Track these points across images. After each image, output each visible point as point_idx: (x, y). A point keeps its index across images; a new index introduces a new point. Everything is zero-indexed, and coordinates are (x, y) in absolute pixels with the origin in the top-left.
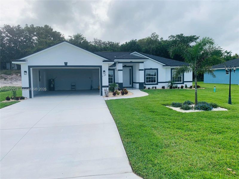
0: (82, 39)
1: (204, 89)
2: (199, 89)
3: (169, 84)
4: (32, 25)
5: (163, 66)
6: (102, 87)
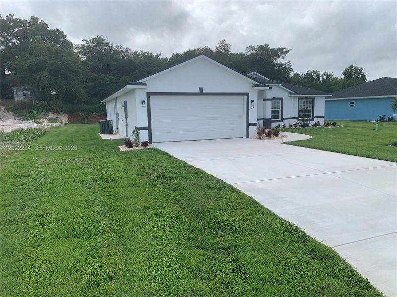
0: (107, 45)
4: (10, 15)
5: (291, 94)
6: (248, 124)
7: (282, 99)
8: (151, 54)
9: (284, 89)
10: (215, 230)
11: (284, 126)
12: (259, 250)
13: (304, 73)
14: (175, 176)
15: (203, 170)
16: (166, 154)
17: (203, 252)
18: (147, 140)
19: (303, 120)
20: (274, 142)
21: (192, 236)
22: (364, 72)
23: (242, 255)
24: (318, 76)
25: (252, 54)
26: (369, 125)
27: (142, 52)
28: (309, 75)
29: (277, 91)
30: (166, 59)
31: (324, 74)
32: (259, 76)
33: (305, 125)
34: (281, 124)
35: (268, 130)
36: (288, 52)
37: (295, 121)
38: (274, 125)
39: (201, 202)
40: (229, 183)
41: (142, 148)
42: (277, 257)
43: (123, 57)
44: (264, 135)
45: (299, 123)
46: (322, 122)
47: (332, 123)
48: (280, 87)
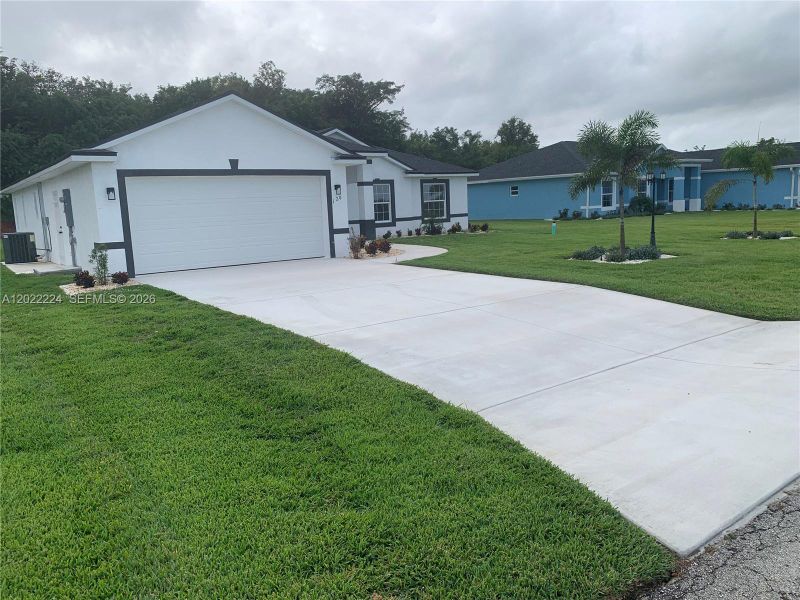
5: (407, 172)
6: (333, 232)
7: (391, 182)
8: (111, 85)
9: (394, 164)
10: (290, 410)
11: (399, 233)
12: (363, 426)
13: (431, 132)
14: (199, 332)
15: (254, 317)
16: (170, 294)
17: (271, 441)
18: (124, 269)
19: (431, 222)
20: (382, 261)
21: (249, 422)
22: (534, 131)
23: (338, 436)
24: (455, 138)
25: (329, 92)
26: (543, 226)
27: (87, 80)
28: (439, 136)
29: (381, 167)
30: (146, 97)
31: (467, 134)
32: (344, 137)
33: (435, 231)
34: (393, 230)
35: (370, 241)
36: (398, 89)
37: (418, 224)
38: (380, 232)
39: (259, 370)
40: (305, 336)
41: (115, 286)
42: (393, 432)
43: (44, 92)
44: (363, 251)
45: (424, 228)
46: (464, 223)
47: (481, 224)
48: (386, 160)
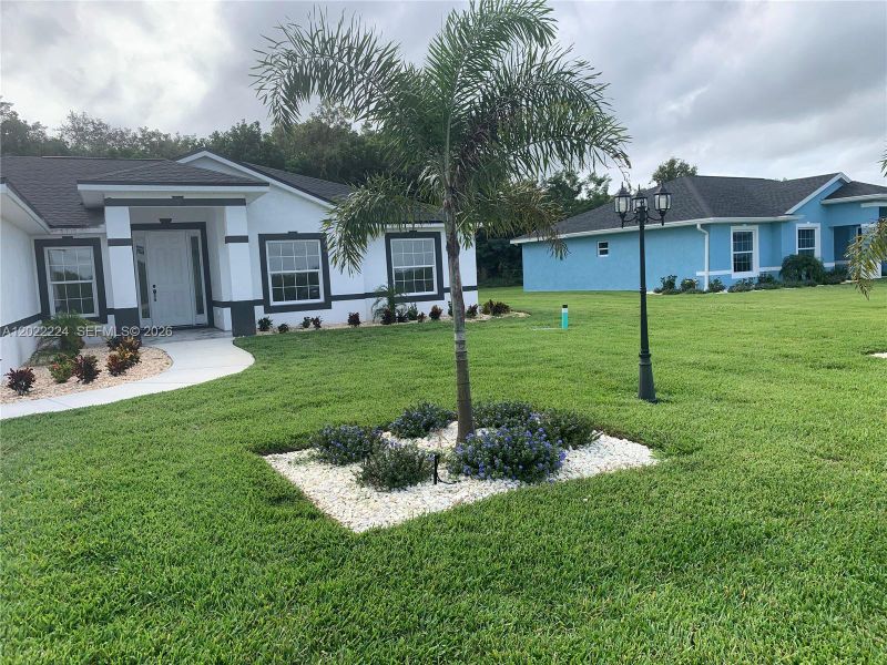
1: (522, 315)
2: (505, 316)
3: (380, 305)
7: (320, 236)
24: (577, 184)
28: (556, 182)
31: (590, 177)
